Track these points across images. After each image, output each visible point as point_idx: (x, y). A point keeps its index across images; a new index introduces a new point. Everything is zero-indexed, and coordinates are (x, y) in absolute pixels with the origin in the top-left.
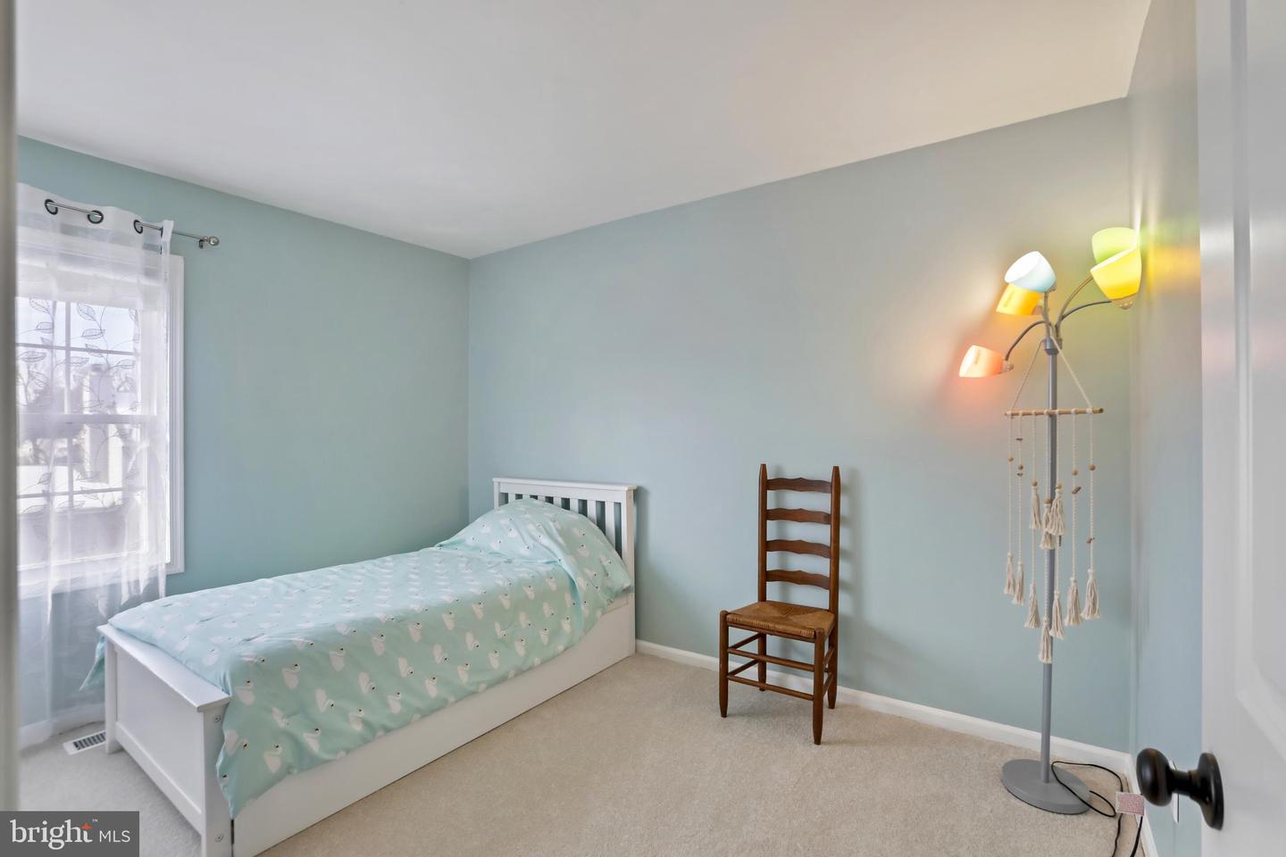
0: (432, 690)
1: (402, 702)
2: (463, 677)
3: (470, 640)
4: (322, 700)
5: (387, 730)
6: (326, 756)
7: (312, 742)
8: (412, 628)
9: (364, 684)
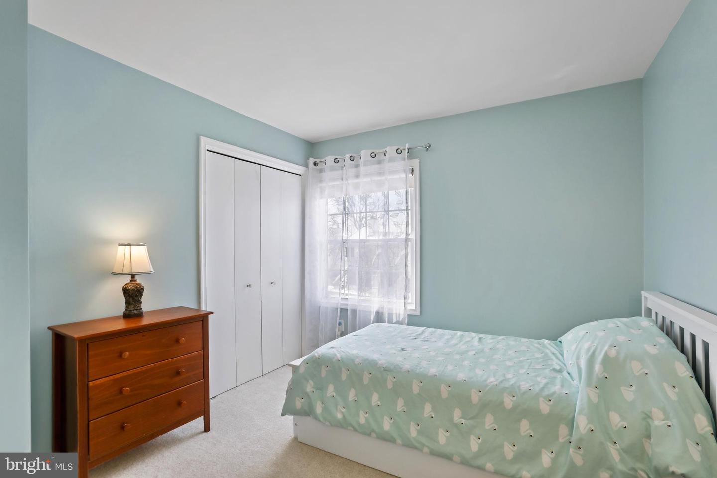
0: (387, 425)
1: (367, 419)
2: (413, 432)
3: (428, 409)
4: (330, 390)
5: (355, 430)
6: (321, 419)
7: (319, 409)
8: (390, 378)
9: (351, 396)
